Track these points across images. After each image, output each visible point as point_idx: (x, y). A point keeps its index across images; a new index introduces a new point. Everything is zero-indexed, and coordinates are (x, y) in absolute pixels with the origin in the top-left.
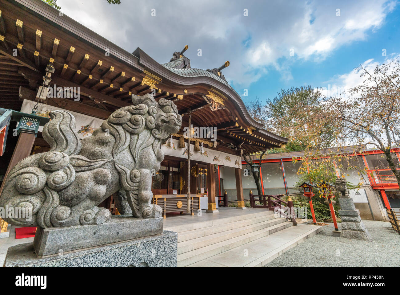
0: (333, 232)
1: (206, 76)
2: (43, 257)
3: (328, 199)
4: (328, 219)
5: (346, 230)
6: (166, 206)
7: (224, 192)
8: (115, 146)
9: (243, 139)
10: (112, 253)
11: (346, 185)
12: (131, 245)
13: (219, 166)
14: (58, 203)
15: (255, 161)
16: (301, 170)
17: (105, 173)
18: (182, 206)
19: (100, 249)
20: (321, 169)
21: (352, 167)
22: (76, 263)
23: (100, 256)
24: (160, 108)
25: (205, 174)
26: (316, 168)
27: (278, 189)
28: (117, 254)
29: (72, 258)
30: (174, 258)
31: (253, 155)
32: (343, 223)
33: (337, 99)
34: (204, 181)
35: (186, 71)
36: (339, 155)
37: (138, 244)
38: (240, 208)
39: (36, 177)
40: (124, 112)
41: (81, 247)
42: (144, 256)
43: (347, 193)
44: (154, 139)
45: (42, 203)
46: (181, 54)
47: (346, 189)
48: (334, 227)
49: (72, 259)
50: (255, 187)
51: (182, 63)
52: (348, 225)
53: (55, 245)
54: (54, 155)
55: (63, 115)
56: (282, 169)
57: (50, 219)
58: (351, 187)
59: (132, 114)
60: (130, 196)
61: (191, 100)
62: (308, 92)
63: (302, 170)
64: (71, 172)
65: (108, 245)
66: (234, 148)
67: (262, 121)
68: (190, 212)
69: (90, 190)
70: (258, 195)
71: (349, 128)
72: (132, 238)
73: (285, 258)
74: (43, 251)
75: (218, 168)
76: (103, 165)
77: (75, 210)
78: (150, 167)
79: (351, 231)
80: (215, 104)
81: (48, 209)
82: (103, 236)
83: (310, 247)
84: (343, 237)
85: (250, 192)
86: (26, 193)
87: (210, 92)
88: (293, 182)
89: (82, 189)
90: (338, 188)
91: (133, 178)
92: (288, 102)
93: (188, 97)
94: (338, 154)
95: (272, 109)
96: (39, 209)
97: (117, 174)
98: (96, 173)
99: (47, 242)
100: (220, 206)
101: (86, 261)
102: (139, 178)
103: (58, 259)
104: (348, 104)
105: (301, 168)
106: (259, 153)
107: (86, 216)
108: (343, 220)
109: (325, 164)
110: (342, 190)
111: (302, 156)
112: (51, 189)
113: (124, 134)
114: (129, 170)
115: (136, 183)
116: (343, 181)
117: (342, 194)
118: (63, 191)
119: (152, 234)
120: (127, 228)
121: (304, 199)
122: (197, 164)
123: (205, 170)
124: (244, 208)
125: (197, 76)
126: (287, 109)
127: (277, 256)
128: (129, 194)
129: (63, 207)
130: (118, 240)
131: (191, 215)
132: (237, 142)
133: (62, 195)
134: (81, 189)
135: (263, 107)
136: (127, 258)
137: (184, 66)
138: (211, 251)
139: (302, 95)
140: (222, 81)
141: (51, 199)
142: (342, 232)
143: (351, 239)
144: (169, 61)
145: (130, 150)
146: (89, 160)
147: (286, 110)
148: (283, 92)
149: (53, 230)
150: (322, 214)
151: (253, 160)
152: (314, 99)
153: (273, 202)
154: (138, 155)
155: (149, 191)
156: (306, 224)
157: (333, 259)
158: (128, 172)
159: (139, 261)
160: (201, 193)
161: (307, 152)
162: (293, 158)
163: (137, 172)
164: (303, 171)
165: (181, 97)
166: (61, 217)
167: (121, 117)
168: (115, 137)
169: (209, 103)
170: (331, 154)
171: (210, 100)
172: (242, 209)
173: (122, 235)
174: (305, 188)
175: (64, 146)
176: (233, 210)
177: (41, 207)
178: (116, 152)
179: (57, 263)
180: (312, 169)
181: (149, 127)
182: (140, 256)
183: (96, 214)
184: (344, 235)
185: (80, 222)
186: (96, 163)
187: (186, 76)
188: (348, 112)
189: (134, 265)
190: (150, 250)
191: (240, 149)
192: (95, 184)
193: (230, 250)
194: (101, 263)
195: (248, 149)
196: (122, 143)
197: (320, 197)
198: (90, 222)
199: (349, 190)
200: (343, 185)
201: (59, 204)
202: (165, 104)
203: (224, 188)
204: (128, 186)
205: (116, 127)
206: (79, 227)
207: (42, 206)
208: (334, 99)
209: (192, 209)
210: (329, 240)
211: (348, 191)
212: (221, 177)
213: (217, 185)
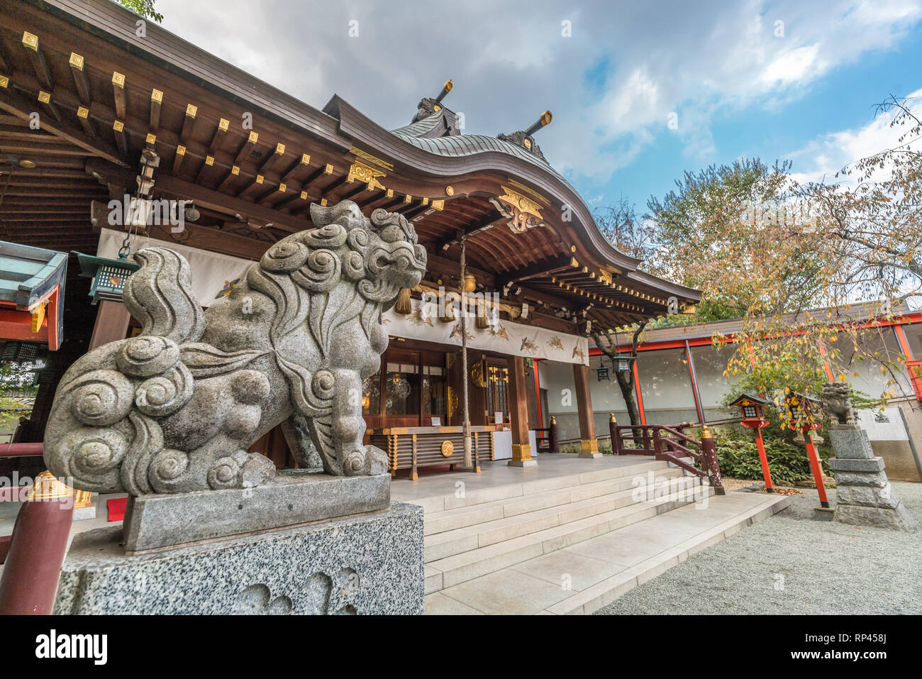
0: (816, 510)
1: (497, 150)
2: (136, 553)
3: (802, 431)
4: (803, 480)
5: (848, 506)
6: (418, 452)
7: (550, 420)
8: (276, 321)
9: (591, 296)
10: (279, 547)
11: (849, 399)
12: (318, 531)
13: (537, 360)
14: (161, 444)
15: (622, 347)
16: (733, 365)
17: (255, 381)
18: (453, 453)
19: (251, 540)
20: (786, 361)
21: (864, 353)
22: (201, 566)
23: (252, 554)
24: (375, 232)
25: (505, 379)
26: (772, 359)
27: (680, 411)
28: (288, 550)
29: (193, 555)
30: (417, 560)
31: (616, 334)
32: (841, 489)
33: (828, 188)
34: (501, 394)
35: (448, 142)
36: (831, 326)
37: (333, 529)
38: (587, 455)
39: (111, 391)
40: (294, 246)
41: (213, 534)
42: (349, 556)
43: (851, 419)
44: (363, 302)
45: (128, 444)
46: (438, 102)
47: (848, 407)
48: (819, 499)
49: (193, 559)
50: (622, 406)
51: (440, 123)
52: (853, 493)
53: (159, 530)
54: (146, 343)
55: (163, 257)
56: (689, 363)
57: (147, 476)
58: (864, 404)
59: (312, 248)
60: (314, 428)
61: (462, 210)
62: (752, 174)
63: (737, 365)
64: (184, 380)
65: (270, 531)
66: (571, 319)
67: (636, 251)
68: (470, 464)
69: (226, 417)
70: (630, 425)
71: (858, 258)
72: (321, 517)
73: (694, 569)
74: (136, 542)
75: (534, 366)
76: (252, 362)
77: (197, 459)
78: (357, 365)
79: (861, 508)
80: (521, 216)
81: (141, 457)
82: (259, 512)
83: (758, 543)
84: (841, 521)
85: (611, 419)
86: (93, 423)
87: (506, 190)
88: (716, 394)
89: (208, 414)
90: (829, 405)
91: (318, 389)
92: (701, 203)
93: (455, 204)
94: (828, 323)
95: (663, 222)
96: (124, 457)
97: (283, 381)
98: (237, 381)
99: (142, 524)
100: (540, 450)
101: (223, 563)
102: (333, 389)
103: (165, 557)
104: (858, 198)
105: (734, 360)
106: (631, 326)
107: (220, 471)
108: (841, 481)
109: (794, 350)
110: (837, 410)
111: (737, 332)
112: (144, 414)
113: (295, 293)
114: (310, 371)
115: (326, 400)
116: (842, 388)
117: (839, 421)
118: (170, 419)
119: (366, 509)
120: (309, 496)
121: (744, 432)
122: (484, 356)
123: (504, 370)
124: (597, 455)
125: (474, 153)
126: (700, 221)
127: (675, 564)
128: (313, 424)
129: (172, 453)
130: (290, 521)
131: (475, 471)
132: (577, 304)
133: (169, 427)
134: (205, 414)
135: (638, 218)
136: (311, 559)
137: (445, 131)
138: (519, 549)
139: (738, 182)
140: (535, 161)
141: (146, 436)
142: (838, 509)
143: (861, 527)
144: (411, 122)
145: (310, 328)
146: (220, 353)
147: (697, 221)
148: (687, 178)
149: (153, 500)
150: (788, 469)
151: (616, 344)
152: (768, 191)
153: (665, 441)
154: (327, 338)
155: (355, 418)
156: (747, 492)
157: (813, 572)
158: (308, 377)
159: (336, 565)
160: (496, 423)
161: (750, 322)
162: (714, 337)
163: (328, 375)
164: (741, 368)
165: (439, 205)
166: (168, 473)
167: (286, 257)
168: (275, 302)
169: (505, 214)
170: (810, 324)
171: (508, 208)
172: (593, 458)
173: (299, 510)
174: (744, 407)
175: (168, 325)
176: (573, 459)
177: (127, 453)
178: (279, 334)
179: (163, 566)
180: (762, 362)
181: (350, 276)
182: (340, 555)
183: (241, 467)
184: (842, 518)
185: (208, 483)
186: (234, 358)
187: (447, 155)
188: (856, 219)
189: (326, 574)
190: (361, 543)
191: (584, 321)
192: (236, 403)
193: (565, 549)
194: (255, 567)
195: (604, 320)
196: (291, 313)
197: (783, 429)
198: (231, 483)
199: (859, 410)
200: (842, 398)
201: (164, 447)
202: (385, 222)
203: (551, 410)
204: (309, 406)
205: (276, 278)
206: (208, 493)
207: (129, 450)
208: (818, 187)
209: (475, 458)
210: (803, 529)
211: (855, 414)
212: (542, 385)
213: (531, 406)
